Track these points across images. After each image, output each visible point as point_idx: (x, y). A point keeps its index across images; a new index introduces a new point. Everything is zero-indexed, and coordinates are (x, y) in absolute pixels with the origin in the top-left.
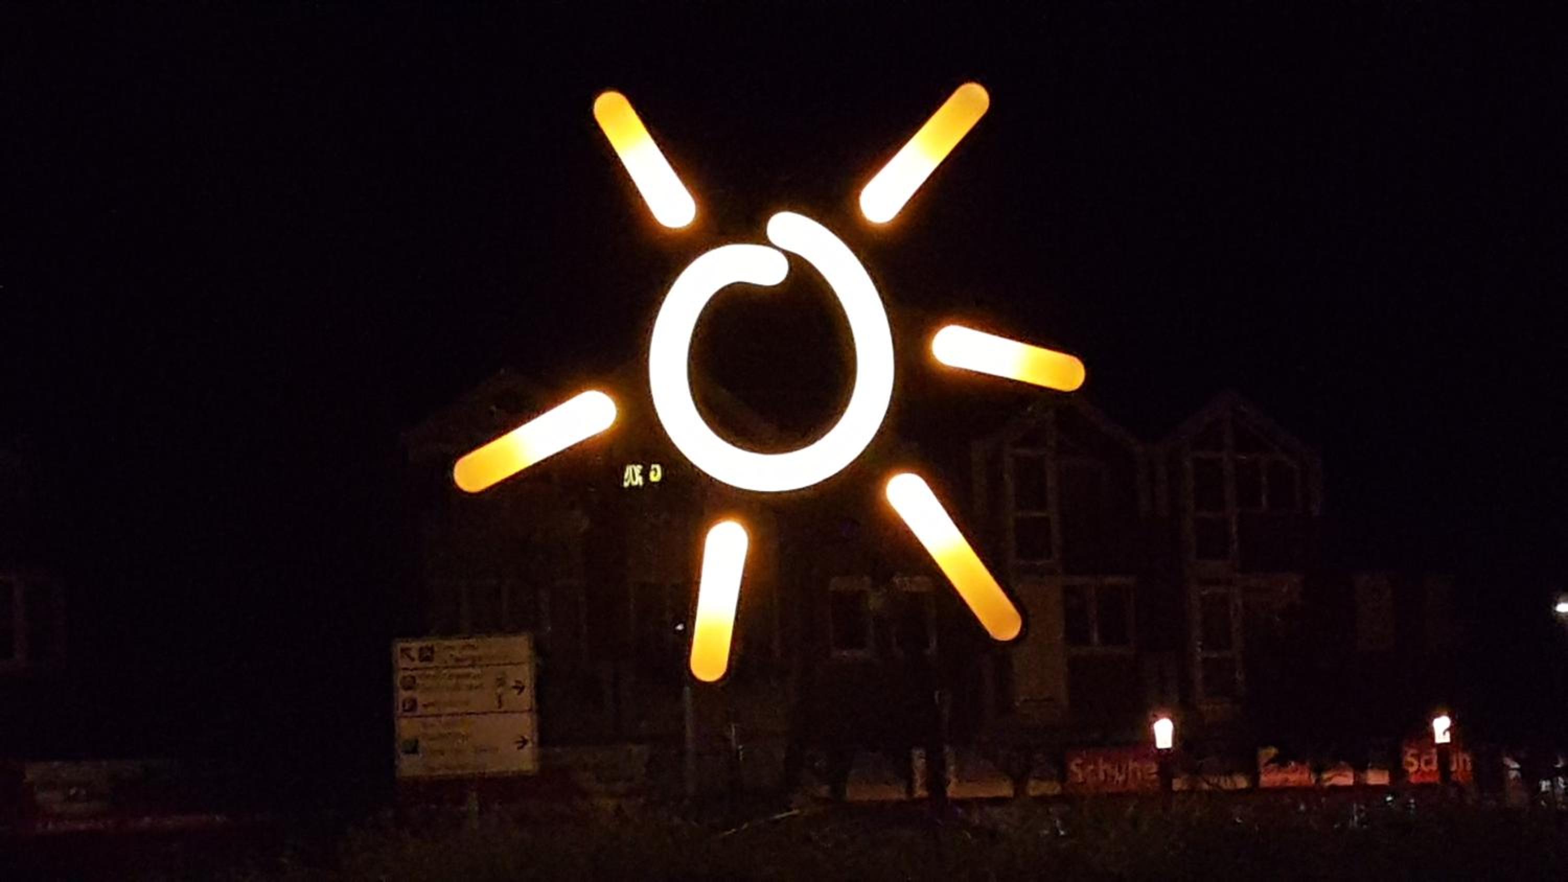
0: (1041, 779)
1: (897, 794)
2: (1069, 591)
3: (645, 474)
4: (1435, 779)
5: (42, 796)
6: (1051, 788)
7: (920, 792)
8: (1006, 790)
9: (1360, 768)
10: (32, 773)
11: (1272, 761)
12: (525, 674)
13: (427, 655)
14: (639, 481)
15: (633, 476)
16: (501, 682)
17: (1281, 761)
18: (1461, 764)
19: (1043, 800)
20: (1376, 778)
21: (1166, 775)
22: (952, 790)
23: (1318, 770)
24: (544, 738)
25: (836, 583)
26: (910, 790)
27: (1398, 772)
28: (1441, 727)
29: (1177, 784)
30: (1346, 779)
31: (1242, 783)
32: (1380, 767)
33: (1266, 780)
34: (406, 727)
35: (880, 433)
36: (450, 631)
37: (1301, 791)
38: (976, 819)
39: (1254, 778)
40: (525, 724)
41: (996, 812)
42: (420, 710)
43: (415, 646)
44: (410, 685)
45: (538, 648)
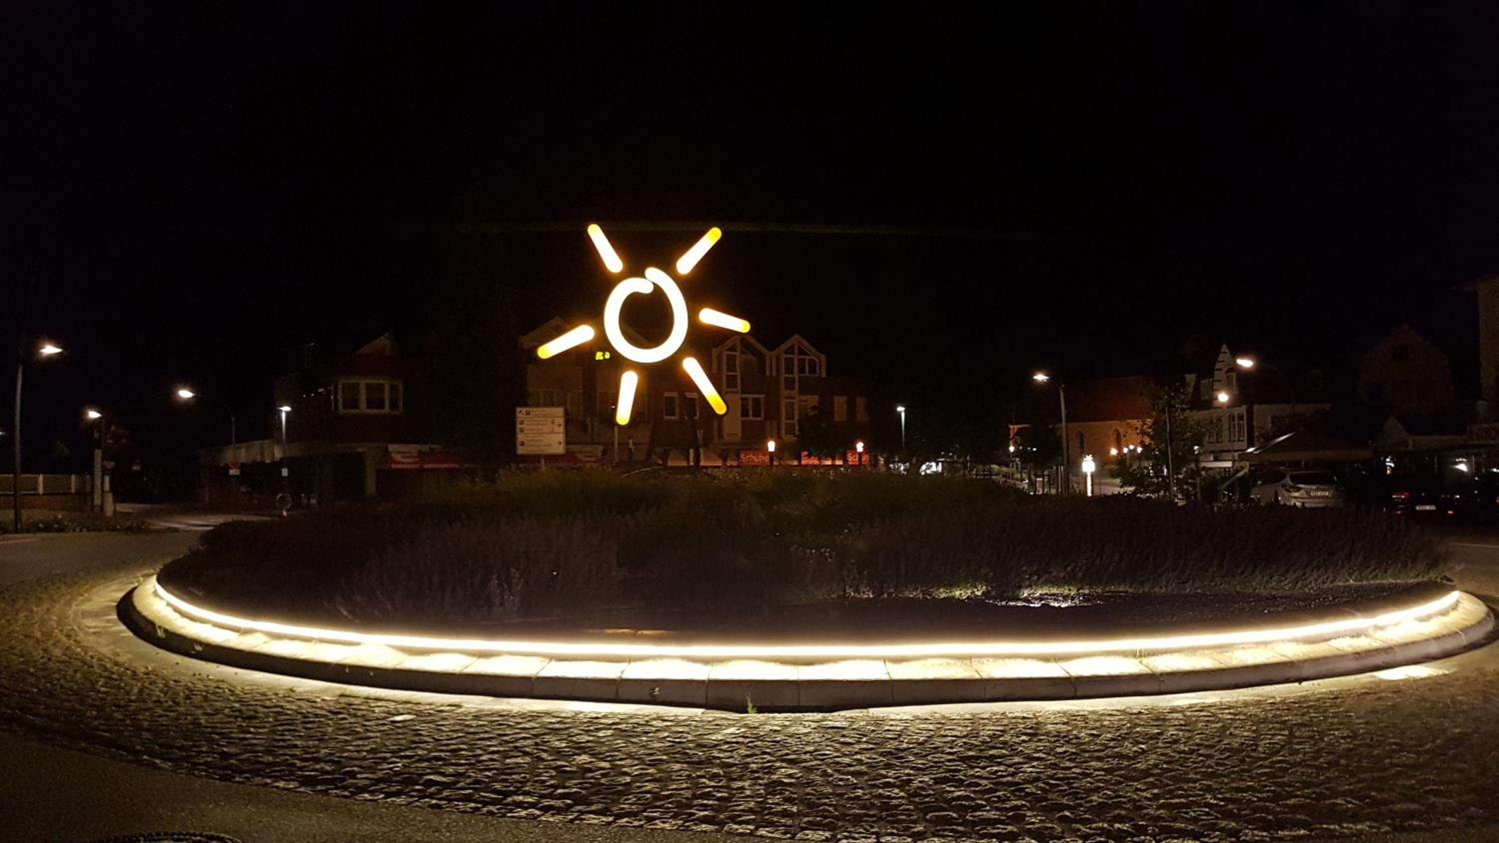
0: (731, 460)
1: (684, 464)
2: (743, 399)
3: (603, 355)
4: (857, 463)
5: (393, 455)
6: (735, 464)
7: (692, 464)
8: (720, 464)
9: (834, 459)
10: (391, 447)
11: (805, 456)
12: (561, 421)
13: (528, 413)
14: (602, 358)
15: (599, 356)
16: (553, 423)
17: (809, 456)
18: (865, 458)
19: (731, 466)
20: (839, 462)
21: (771, 460)
22: (702, 464)
23: (819, 459)
24: (568, 443)
25: (666, 394)
26: (689, 463)
27: (845, 460)
28: (860, 447)
29: (775, 463)
30: (829, 463)
31: (796, 463)
32: (840, 459)
33: (803, 462)
34: (520, 437)
35: (682, 346)
36: (538, 405)
37: (814, 466)
38: (709, 471)
39: (800, 461)
40: (561, 437)
41: (716, 470)
42: (526, 432)
43: (524, 410)
44: (522, 423)
45: (566, 413)
